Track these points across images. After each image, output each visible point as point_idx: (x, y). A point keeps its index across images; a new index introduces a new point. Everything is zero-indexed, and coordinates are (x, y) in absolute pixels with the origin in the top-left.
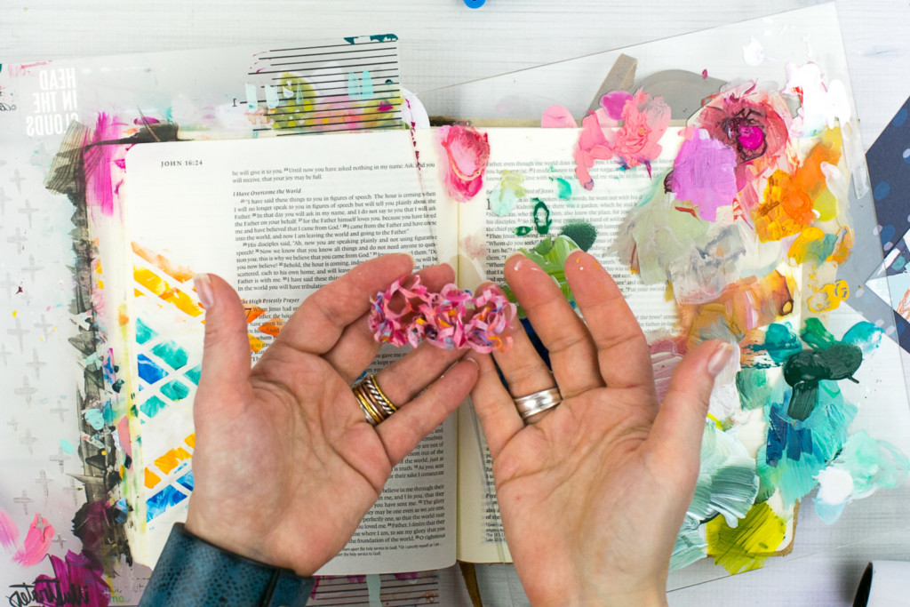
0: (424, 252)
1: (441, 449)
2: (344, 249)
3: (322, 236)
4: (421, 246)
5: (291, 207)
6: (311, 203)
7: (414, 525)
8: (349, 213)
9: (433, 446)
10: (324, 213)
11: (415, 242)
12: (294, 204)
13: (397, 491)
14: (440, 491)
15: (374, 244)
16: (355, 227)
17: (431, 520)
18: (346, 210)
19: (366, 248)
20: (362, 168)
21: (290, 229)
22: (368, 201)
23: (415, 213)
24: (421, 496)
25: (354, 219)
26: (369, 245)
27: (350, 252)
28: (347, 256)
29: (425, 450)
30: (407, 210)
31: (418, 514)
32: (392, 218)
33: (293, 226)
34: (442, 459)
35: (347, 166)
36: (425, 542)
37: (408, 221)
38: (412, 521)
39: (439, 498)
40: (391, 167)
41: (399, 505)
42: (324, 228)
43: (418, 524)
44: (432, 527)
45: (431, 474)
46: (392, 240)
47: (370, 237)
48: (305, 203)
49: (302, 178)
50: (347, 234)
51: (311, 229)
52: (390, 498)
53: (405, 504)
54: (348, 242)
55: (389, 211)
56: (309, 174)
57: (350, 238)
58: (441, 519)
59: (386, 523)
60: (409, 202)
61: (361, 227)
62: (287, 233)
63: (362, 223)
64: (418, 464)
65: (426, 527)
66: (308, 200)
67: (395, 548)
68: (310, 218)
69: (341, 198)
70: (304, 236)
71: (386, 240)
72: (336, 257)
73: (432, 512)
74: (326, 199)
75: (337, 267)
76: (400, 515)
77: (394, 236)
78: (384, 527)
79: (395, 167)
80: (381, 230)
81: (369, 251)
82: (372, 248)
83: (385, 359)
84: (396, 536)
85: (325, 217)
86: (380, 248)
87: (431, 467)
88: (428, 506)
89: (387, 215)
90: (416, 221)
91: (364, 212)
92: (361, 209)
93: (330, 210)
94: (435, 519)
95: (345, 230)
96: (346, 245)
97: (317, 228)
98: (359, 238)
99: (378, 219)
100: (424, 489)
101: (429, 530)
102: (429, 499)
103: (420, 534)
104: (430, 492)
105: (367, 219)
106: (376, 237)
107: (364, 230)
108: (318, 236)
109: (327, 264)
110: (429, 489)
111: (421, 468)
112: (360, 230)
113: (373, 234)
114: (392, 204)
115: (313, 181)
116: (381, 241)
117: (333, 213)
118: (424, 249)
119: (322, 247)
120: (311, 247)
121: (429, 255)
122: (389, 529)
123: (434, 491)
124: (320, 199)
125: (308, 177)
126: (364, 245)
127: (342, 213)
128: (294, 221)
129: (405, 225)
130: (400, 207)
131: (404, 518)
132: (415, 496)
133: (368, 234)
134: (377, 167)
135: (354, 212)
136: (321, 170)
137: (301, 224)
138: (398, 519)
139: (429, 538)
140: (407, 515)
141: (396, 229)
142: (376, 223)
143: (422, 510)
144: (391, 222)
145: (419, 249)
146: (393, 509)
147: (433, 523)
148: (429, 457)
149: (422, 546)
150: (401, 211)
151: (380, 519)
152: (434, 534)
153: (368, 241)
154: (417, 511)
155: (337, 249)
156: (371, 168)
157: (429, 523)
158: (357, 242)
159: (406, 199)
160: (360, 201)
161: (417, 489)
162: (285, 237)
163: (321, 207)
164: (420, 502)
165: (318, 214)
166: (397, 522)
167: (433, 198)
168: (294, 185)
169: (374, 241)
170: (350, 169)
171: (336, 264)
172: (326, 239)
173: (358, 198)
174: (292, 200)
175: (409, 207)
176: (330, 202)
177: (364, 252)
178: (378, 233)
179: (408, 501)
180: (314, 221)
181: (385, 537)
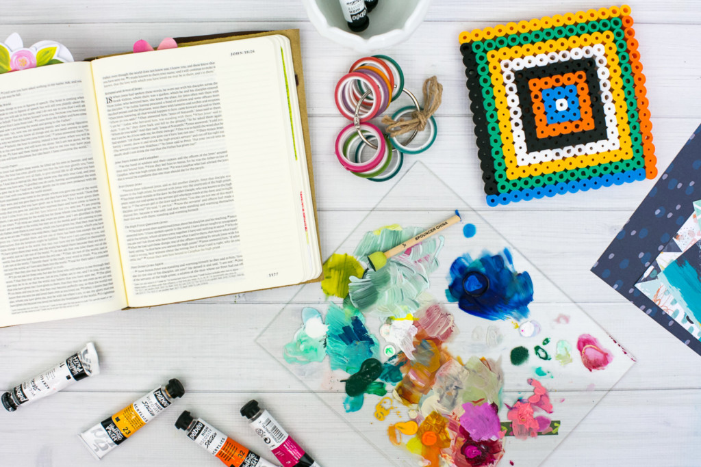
0: (82, 131)
1: (105, 242)
2: (37, 133)
3: (25, 128)
4: (80, 127)
5: (7, 114)
6: (17, 110)
7: (96, 287)
8: (37, 113)
9: (100, 240)
10: (24, 115)
11: (76, 125)
12: (8, 111)
13: (83, 268)
14: (108, 266)
15: (52, 129)
16: (41, 120)
17: (105, 283)
18: (35, 111)
19: (48, 132)
20: (41, 86)
21: (8, 126)
22: (46, 105)
23: (74, 109)
24: (97, 270)
25: (40, 116)
26: (50, 129)
27: (40, 135)
28: (39, 137)
29: (97, 243)
30: (69, 107)
31: (97, 280)
32: (61, 113)
33: (9, 124)
34: (106, 248)
35: (33, 86)
36: (104, 296)
37: (70, 114)
38: (94, 285)
39: (108, 270)
40: (57, 84)
41: (86, 276)
42: (25, 123)
43: (99, 286)
44: (106, 287)
45: (102, 257)
46: (62, 125)
47: (50, 125)
48: (14, 110)
49: (10, 97)
50: (37, 125)
51: (19, 124)
52: (79, 273)
53: (89, 275)
54: (38, 129)
55: (59, 109)
56: (14, 94)
57: (39, 127)
58: (111, 282)
59: (79, 287)
60: (70, 103)
61: (44, 120)
62: (7, 128)
63: (45, 117)
64: (93, 251)
65: (103, 287)
66: (15, 108)
67: (86, 301)
68: (17, 118)
69: (31, 105)
70: (15, 129)
71: (59, 126)
72: (33, 138)
73: (105, 279)
74: (24, 106)
75: (34, 144)
76: (87, 282)
77: (64, 123)
78: (78, 289)
79: (59, 84)
80: (55, 120)
81: (50, 133)
82: (52, 131)
83: (67, 194)
84: (87, 294)
85: (25, 117)
86: (56, 130)
87: (101, 253)
88: (102, 275)
89: (58, 111)
90: (75, 113)
91: (45, 111)
92: (43, 109)
93: (27, 112)
94: (108, 282)
95: (36, 123)
96: (38, 131)
97: (22, 123)
98: (44, 126)
99: (53, 114)
100: (99, 265)
101: (105, 289)
102: (103, 271)
103: (100, 292)
104: (102, 267)
105: (47, 115)
106: (53, 124)
107: (46, 121)
108: (22, 128)
109: (29, 143)
110: (101, 265)
111: (96, 254)
112: (44, 122)
113: (51, 123)
114: (60, 105)
115: (16, 97)
116: (56, 126)
117: (29, 114)
118: (81, 129)
119: (26, 133)
120: (20, 134)
121: (85, 132)
122: (82, 291)
123: (105, 266)
124: (21, 107)
125: (14, 96)
126: (47, 130)
127: (33, 113)
128: (9, 122)
129: (69, 116)
130: (64, 106)
131: (90, 283)
132: (94, 270)
133: (48, 123)
134: (49, 85)
135: (39, 112)
136: (20, 90)
137: (14, 123)
138: (86, 284)
139: (106, 293)
140: (91, 281)
141: (63, 119)
142: (52, 116)
143: (99, 278)
144: (61, 115)
145: (79, 129)
146: (82, 279)
147: (106, 285)
148: (99, 247)
149: (102, 299)
150: (65, 108)
151: (76, 285)
152: (108, 291)
153: (49, 127)
154: (96, 278)
155: (33, 134)
156: (45, 86)
157: (104, 285)
158: (43, 129)
159: (68, 102)
160: (42, 106)
161: (94, 266)
162: (6, 131)
163: (23, 111)
164: (98, 273)
165: (21, 115)
166: (86, 286)
167: (83, 100)
168: (7, 101)
169: (53, 127)
170: (34, 88)
171: (34, 142)
172: (27, 129)
173: (41, 104)
174: (7, 109)
175: (70, 106)
176: (27, 108)
177: (48, 134)
178: (54, 122)
179: (90, 273)
180: (20, 120)
181: (80, 295)
